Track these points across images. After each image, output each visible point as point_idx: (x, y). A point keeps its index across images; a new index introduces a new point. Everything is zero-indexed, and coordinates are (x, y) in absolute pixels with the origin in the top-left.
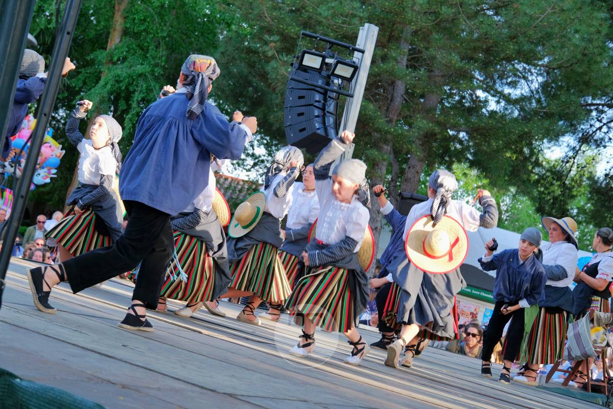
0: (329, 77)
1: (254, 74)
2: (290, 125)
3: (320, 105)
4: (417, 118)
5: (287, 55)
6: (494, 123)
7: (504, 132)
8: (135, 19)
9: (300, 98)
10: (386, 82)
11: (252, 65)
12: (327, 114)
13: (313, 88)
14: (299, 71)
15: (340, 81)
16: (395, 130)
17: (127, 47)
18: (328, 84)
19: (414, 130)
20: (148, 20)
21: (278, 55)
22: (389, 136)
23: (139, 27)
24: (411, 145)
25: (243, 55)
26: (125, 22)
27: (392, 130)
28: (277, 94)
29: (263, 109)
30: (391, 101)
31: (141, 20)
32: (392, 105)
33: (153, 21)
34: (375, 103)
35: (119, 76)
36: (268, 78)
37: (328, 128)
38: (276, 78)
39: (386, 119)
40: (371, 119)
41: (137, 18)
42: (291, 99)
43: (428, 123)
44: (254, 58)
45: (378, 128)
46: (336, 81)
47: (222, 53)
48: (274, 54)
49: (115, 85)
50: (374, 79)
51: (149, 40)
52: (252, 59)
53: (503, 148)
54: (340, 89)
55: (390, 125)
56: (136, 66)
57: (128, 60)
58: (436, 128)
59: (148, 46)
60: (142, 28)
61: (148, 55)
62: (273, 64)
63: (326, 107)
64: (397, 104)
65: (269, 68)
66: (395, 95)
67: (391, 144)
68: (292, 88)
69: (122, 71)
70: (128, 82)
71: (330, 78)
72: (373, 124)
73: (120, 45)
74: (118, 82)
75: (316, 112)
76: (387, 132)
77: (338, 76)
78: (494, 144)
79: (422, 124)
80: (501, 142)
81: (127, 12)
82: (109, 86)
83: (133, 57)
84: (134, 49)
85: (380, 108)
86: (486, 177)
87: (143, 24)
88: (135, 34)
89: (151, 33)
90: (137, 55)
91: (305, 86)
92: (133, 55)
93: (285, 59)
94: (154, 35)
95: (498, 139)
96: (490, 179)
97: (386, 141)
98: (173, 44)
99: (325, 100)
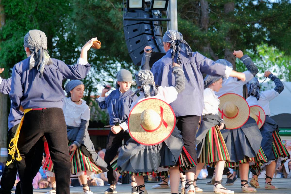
0: (150, 11)
1: (102, 22)
2: (133, 51)
3: (149, 32)
4: (222, 22)
5: (120, 4)
6: (276, 12)
7: (285, 16)
8: (10, 6)
9: (134, 31)
10: (194, 3)
11: (98, 17)
12: (157, 37)
13: (142, 22)
14: (128, 12)
15: (159, 12)
16: (208, 34)
17: (11, 26)
18: (151, 16)
19: (221, 31)
20: (20, 4)
21: (114, 5)
22: (205, 40)
23: (15, 10)
24: (222, 42)
25: (91, 12)
26: (5, 10)
27: (206, 35)
28: (121, 32)
29: (114, 44)
30: (201, 15)
31: (15, 6)
32: (202, 18)
33: (23, 4)
34: (190, 20)
35: (10, 48)
36: (112, 23)
37: (159, 46)
38: (117, 21)
39: (200, 29)
40: (190, 32)
41: (12, 5)
42: (128, 33)
43: (230, 24)
44: (98, 11)
45: (196, 36)
46: (156, 13)
47: (77, 13)
48: (111, 5)
49: (9, 55)
50: (185, 4)
51: (24, 18)
52: (98, 12)
53: (287, 27)
54: (161, 17)
55: (204, 32)
56: (20, 38)
57: (14, 35)
58: (237, 26)
59: (25, 22)
60: (17, 10)
61: (26, 28)
62: (112, 12)
63: (154, 32)
64: (205, 16)
65: (110, 16)
66: (202, 10)
67: (208, 45)
68: (127, 25)
69: (11, 44)
70: (18, 50)
71: (152, 12)
72: (192, 34)
73: (6, 26)
74: (11, 52)
75: (148, 38)
76: (203, 38)
77: (157, 9)
78: (280, 26)
79: (226, 25)
80: (284, 24)
81: (5, 2)
82: (5, 57)
83: (16, 32)
84: (15, 26)
85: (194, 22)
86: (281, 50)
87: (17, 8)
88: (14, 16)
89: (24, 13)
90: (18, 30)
91: (136, 22)
92: (16, 30)
93: (120, 6)
94: (27, 13)
95: (281, 22)
96: (284, 50)
97: (204, 44)
98: (42, 16)
99: (152, 28)
